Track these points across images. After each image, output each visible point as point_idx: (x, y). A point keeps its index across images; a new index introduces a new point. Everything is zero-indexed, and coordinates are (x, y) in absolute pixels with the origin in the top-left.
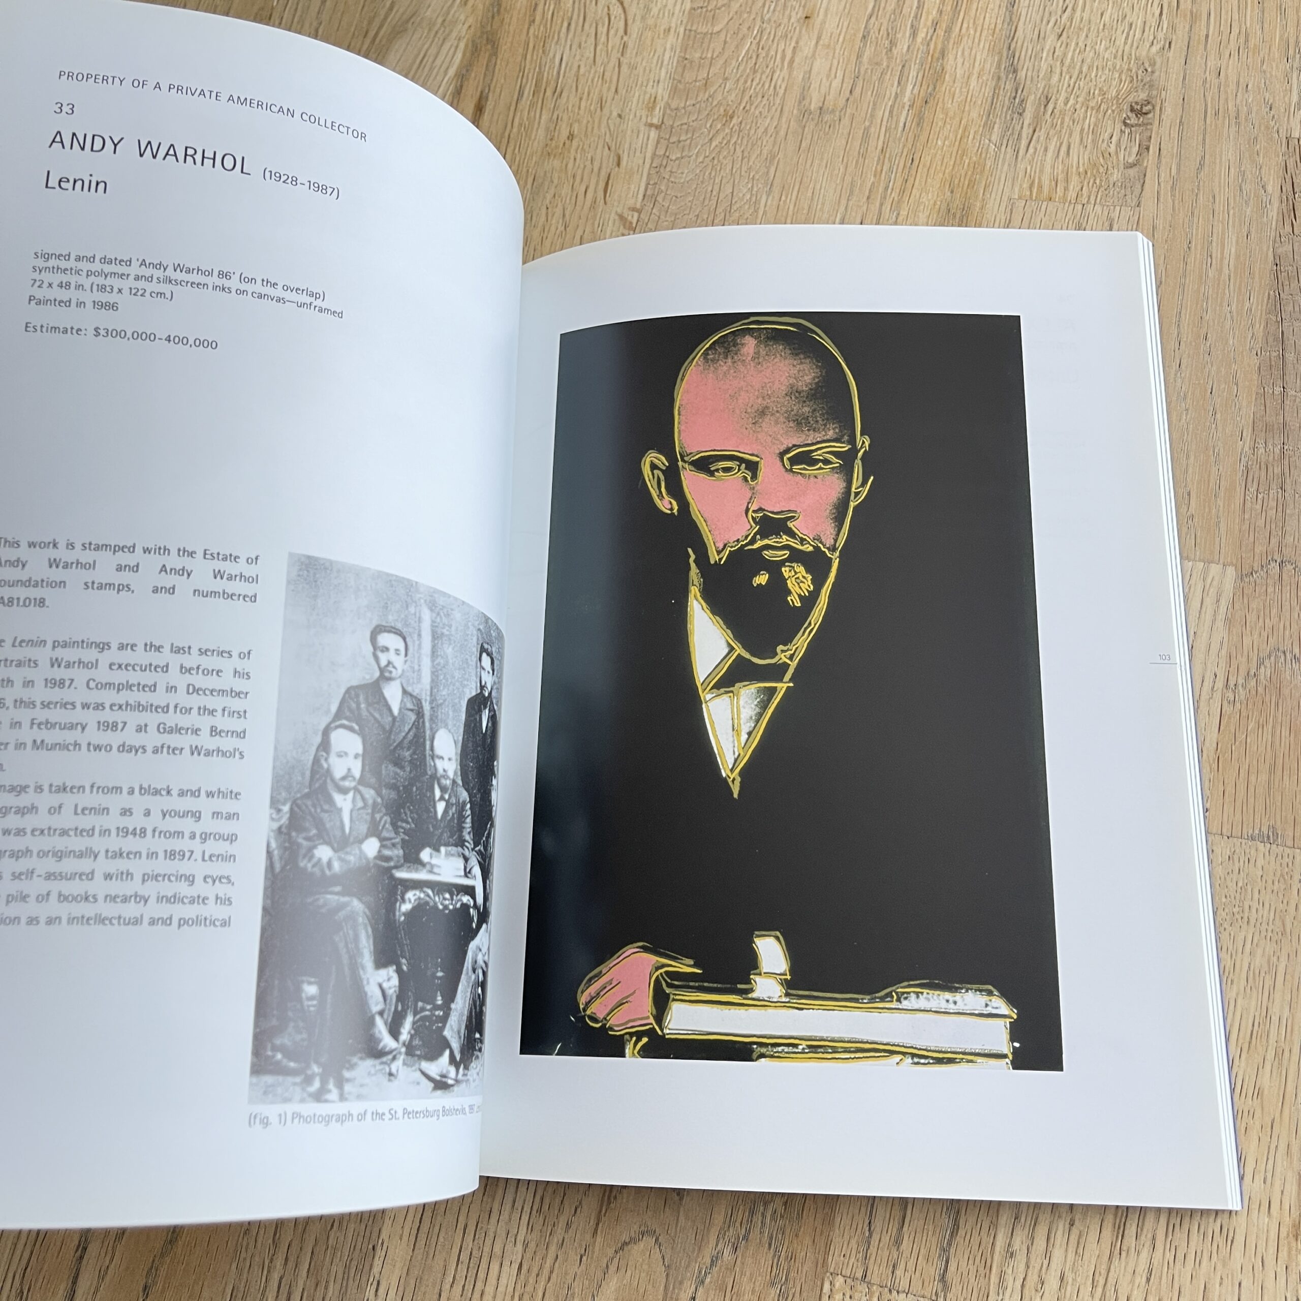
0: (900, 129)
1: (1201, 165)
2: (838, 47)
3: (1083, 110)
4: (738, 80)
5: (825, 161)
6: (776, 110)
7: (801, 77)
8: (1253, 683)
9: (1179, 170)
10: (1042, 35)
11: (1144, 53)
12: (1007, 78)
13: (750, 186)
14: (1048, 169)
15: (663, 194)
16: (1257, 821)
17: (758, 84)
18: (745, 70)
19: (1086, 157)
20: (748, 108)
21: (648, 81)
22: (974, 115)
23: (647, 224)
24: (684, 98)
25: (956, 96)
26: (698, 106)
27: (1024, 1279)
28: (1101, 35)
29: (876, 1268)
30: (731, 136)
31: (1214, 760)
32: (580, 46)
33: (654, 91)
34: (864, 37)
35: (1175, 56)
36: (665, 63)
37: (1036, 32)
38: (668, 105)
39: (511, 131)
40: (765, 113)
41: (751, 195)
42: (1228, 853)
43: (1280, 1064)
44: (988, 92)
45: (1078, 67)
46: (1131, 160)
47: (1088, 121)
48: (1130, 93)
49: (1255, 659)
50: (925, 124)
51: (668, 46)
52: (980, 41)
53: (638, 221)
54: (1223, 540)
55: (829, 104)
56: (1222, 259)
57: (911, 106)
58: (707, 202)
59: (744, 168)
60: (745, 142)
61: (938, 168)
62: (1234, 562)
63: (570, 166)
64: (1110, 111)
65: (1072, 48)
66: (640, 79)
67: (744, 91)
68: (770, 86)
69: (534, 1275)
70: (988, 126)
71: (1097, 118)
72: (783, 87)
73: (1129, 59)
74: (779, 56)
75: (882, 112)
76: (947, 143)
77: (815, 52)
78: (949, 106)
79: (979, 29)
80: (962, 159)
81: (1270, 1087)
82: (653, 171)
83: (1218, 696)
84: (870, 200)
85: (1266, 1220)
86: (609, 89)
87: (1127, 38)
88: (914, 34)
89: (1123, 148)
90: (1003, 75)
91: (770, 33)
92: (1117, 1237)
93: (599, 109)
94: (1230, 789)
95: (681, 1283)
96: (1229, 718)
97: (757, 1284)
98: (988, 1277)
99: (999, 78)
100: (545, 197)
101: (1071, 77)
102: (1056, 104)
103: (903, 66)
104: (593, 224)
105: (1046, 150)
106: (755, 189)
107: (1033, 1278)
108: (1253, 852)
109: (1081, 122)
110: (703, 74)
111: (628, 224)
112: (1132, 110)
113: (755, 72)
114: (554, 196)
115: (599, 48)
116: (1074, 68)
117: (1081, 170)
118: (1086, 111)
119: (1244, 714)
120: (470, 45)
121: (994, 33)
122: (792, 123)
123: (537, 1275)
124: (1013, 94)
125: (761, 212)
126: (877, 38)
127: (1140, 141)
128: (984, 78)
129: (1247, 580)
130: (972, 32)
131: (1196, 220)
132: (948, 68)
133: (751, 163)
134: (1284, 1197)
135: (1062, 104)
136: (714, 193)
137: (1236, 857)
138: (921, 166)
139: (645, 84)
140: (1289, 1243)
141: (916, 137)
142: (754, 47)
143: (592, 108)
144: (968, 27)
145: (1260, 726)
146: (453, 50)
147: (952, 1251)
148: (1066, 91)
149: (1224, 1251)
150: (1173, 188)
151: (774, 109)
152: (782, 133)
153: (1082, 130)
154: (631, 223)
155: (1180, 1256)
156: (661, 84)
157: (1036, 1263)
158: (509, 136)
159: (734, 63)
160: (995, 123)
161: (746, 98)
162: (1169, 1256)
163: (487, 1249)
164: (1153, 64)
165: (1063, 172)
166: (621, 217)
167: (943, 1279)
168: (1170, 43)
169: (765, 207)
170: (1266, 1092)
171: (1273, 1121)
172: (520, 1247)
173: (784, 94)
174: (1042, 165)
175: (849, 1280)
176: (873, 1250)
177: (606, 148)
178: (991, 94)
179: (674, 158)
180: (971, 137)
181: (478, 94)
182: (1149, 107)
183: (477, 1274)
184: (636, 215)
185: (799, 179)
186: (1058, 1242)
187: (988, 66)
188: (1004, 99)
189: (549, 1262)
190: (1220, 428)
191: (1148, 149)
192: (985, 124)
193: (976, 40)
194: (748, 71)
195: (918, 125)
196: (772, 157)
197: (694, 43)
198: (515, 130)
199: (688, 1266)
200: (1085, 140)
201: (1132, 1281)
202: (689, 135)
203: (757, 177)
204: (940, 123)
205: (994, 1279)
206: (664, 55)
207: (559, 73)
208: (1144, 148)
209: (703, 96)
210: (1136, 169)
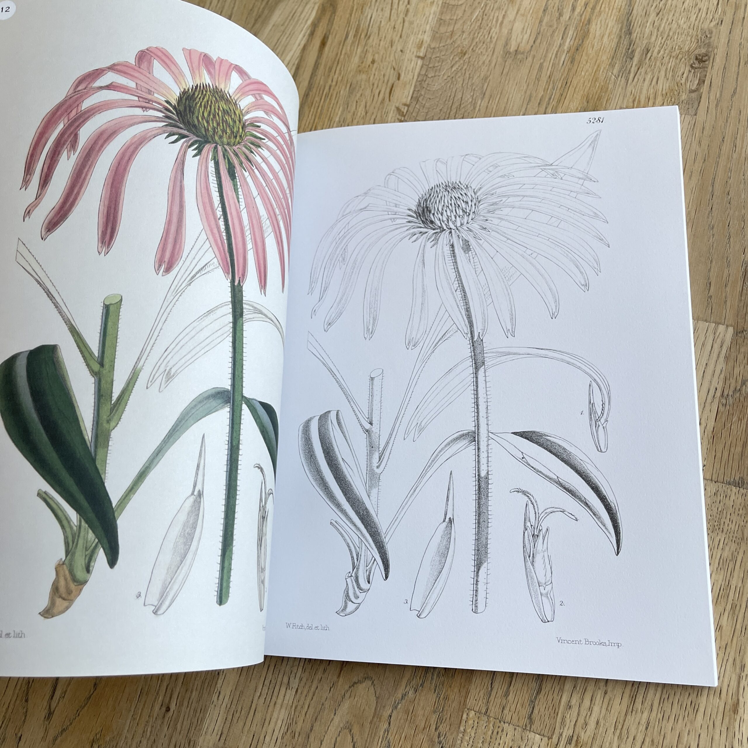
0: (561, 65)
1: (735, 92)
2: (529, 16)
3: (668, 58)
4: (470, 33)
5: (516, 82)
6: (491, 51)
7: (506, 32)
8: (738, 395)
9: (721, 95)
10: (648, 13)
11: (706, 27)
12: (625, 38)
13: (472, 94)
14: (644, 91)
15: (422, 97)
16: (733, 474)
17: (482, 35)
18: (474, 27)
19: (668, 85)
20: (474, 49)
21: (419, 31)
22: (604, 58)
23: (412, 114)
24: (439, 42)
25: (595, 47)
26: (446, 47)
27: (576, 722)
28: (682, 14)
29: (493, 708)
30: (464, 65)
31: (711, 437)
32: (382, 10)
33: (422, 37)
34: (544, 10)
35: (724, 29)
36: (430, 21)
37: (644, 11)
38: (429, 45)
39: (340, 57)
40: (484, 52)
41: (472, 99)
42: (715, 491)
43: (734, 613)
44: (614, 45)
45: (667, 33)
46: (694, 88)
47: (670, 64)
48: (696, 49)
49: (740, 381)
50: (575, 62)
51: (432, 12)
52: (611, 15)
53: (407, 111)
54: (728, 311)
55: (521, 49)
56: (742, 148)
57: (568, 52)
58: (447, 102)
59: (470, 84)
60: (471, 68)
61: (581, 88)
62: (733, 324)
63: (371, 78)
64: (683, 59)
65: (664, 22)
66: (415, 30)
67: (473, 39)
68: (488, 37)
69: (304, 695)
70: (612, 65)
71: (676, 63)
72: (496, 38)
73: (697, 29)
74: (495, 20)
75: (551, 55)
76: (587, 74)
77: (515, 18)
78: (591, 52)
79: (611, 8)
80: (595, 83)
81: (727, 625)
82: (418, 84)
83: (716, 401)
84: (540, 106)
85: (718, 700)
86: (397, 36)
87: (697, 17)
88: (574, 9)
89: (690, 80)
90: (623, 37)
91: (490, 6)
92: (631, 702)
93: (390, 47)
94: (719, 455)
95: (384, 707)
96: (722, 414)
97: (426, 711)
98: (555, 718)
99: (621, 37)
100: (356, 96)
101: (662, 38)
102: (652, 54)
103: (566, 28)
104: (382, 112)
105: (644, 80)
106: (475, 96)
107: (581, 721)
108: (729, 490)
109: (666, 65)
110: (450, 29)
111: (401, 113)
112: (697, 59)
113: (480, 28)
114: (361, 95)
115: (393, 11)
116: (665, 33)
117: (664, 92)
118: (670, 59)
119: (731, 412)
120: (321, 7)
121: (620, 11)
122: (499, 59)
123: (306, 696)
124: (628, 47)
125: (477, 109)
126: (552, 11)
127: (700, 77)
128: (612, 37)
129: (740, 335)
130: (607, 9)
131: (728, 124)
132: (592, 30)
133: (473, 81)
134: (729, 688)
135: (656, 54)
136: (452, 97)
137: (719, 494)
138: (571, 86)
139: (417, 33)
140: (730, 715)
141: (569, 70)
142: (481, 13)
143: (386, 46)
144: (605, 7)
145: (740, 420)
146: (311, 9)
147: (537, 702)
148: (659, 46)
149: (692, 716)
150: (717, 106)
151: (489, 50)
152: (493, 65)
153: (667, 69)
154: (403, 112)
155: (666, 716)
156: (426, 33)
157: (583, 713)
158: (339, 60)
159: (469, 23)
160: (616, 63)
161: (474, 43)
162: (660, 716)
163: (279, 679)
164: (711, 33)
165: (653, 93)
166: (398, 109)
167: (530, 717)
168: (722, 21)
169: (480, 106)
170: (724, 628)
171: (727, 644)
172: (297, 680)
173: (496, 42)
174: (641, 89)
175: (478, 714)
176: (492, 697)
177: (393, 69)
178: (615, 47)
179: (430, 76)
180: (601, 71)
181: (323, 35)
182: (706, 58)
183: (273, 692)
184: (406, 108)
185: (500, 92)
186: (597, 702)
187: (614, 30)
188: (623, 50)
189: (313, 689)
190: (731, 247)
191: (704, 82)
192: (610, 63)
193: (609, 14)
194: (476, 28)
195: (571, 62)
196: (486, 78)
197: (447, 11)
198: (342, 57)
199: (389, 698)
200: (667, 75)
201: (637, 728)
202: (440, 64)
203: (476, 89)
204: (584, 63)
205: (559, 719)
206: (429, 17)
207: (369, 25)
208: (702, 82)
209: (449, 41)
210: (696, 93)
